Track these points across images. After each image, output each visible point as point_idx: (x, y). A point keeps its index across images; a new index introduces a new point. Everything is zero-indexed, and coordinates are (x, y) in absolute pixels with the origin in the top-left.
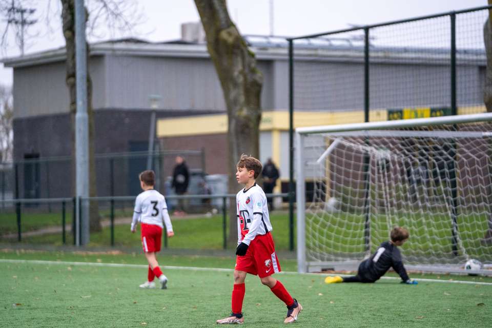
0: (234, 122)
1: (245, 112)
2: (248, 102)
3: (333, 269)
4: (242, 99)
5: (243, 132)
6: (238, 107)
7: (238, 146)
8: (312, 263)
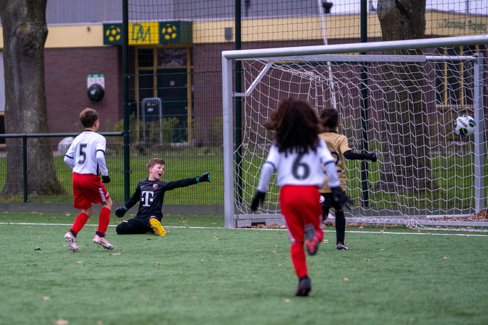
0: (14, 41)
1: (29, 28)
2: (32, 16)
3: (264, 223)
4: (25, 11)
5: (26, 53)
6: (19, 23)
7: (20, 71)
8: (241, 216)
